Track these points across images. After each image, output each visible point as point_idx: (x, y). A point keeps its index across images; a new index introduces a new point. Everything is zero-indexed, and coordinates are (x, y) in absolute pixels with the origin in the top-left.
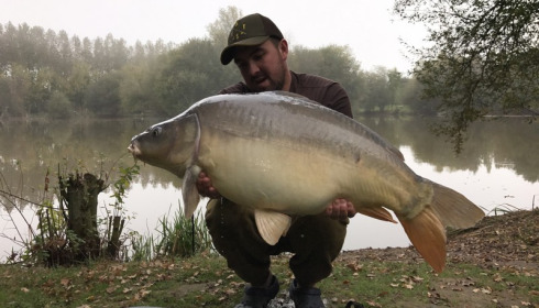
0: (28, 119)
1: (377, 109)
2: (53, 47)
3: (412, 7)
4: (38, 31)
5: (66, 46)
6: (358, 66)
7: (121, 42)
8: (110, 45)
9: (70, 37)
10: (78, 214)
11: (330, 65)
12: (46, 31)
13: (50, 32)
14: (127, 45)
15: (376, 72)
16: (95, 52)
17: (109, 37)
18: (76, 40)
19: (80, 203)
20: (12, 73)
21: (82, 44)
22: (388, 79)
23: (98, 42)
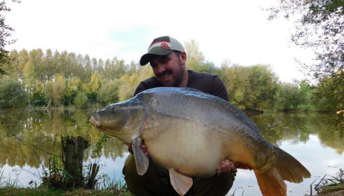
0: (62, 109)
1: (292, 107)
2: (81, 65)
3: (303, 38)
4: (73, 55)
5: (88, 64)
6: (278, 78)
7: (122, 62)
8: (115, 63)
9: (91, 58)
10: (71, 160)
11: (258, 77)
12: (77, 55)
13: (80, 56)
14: (125, 64)
15: (291, 82)
16: (106, 68)
17: (115, 58)
18: (95, 60)
19: (72, 154)
20: (56, 80)
21: (98, 63)
22: (299, 87)
23: (108, 62)
